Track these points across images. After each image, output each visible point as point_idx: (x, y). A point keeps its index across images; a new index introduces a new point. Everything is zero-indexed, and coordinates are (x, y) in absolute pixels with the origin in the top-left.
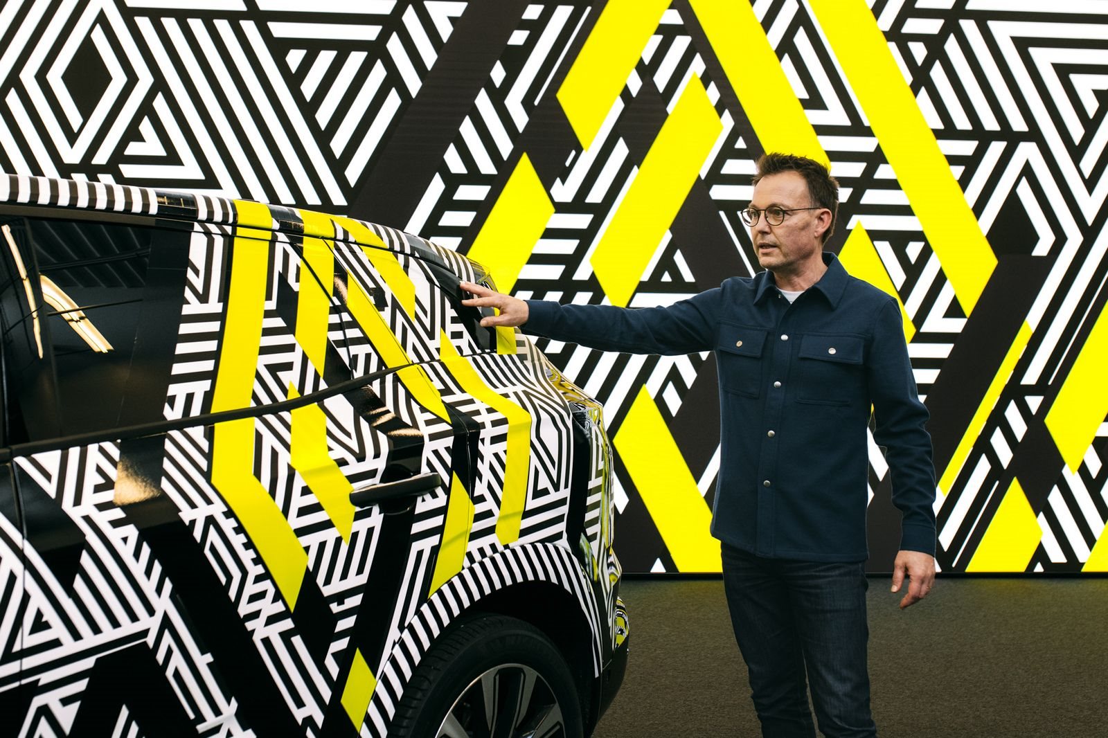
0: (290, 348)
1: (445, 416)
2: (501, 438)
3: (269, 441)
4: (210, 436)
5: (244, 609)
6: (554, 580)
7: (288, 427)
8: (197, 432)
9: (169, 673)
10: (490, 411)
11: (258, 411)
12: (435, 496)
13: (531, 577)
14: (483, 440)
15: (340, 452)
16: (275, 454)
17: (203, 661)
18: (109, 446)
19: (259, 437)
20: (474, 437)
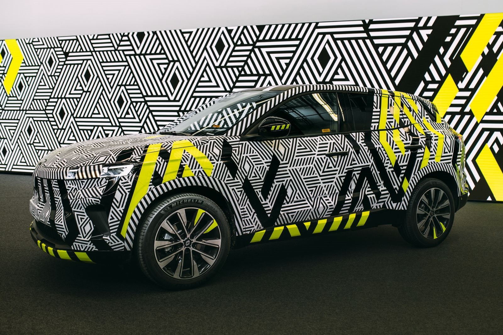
1: (424, 134)
2: (437, 140)
3: (389, 135)
4: (379, 133)
7: (392, 133)
8: (377, 132)
10: (434, 134)
11: (387, 130)
12: (421, 149)
14: (432, 140)
15: (403, 139)
16: (390, 138)
18: (362, 133)
19: (387, 134)
20: (431, 139)
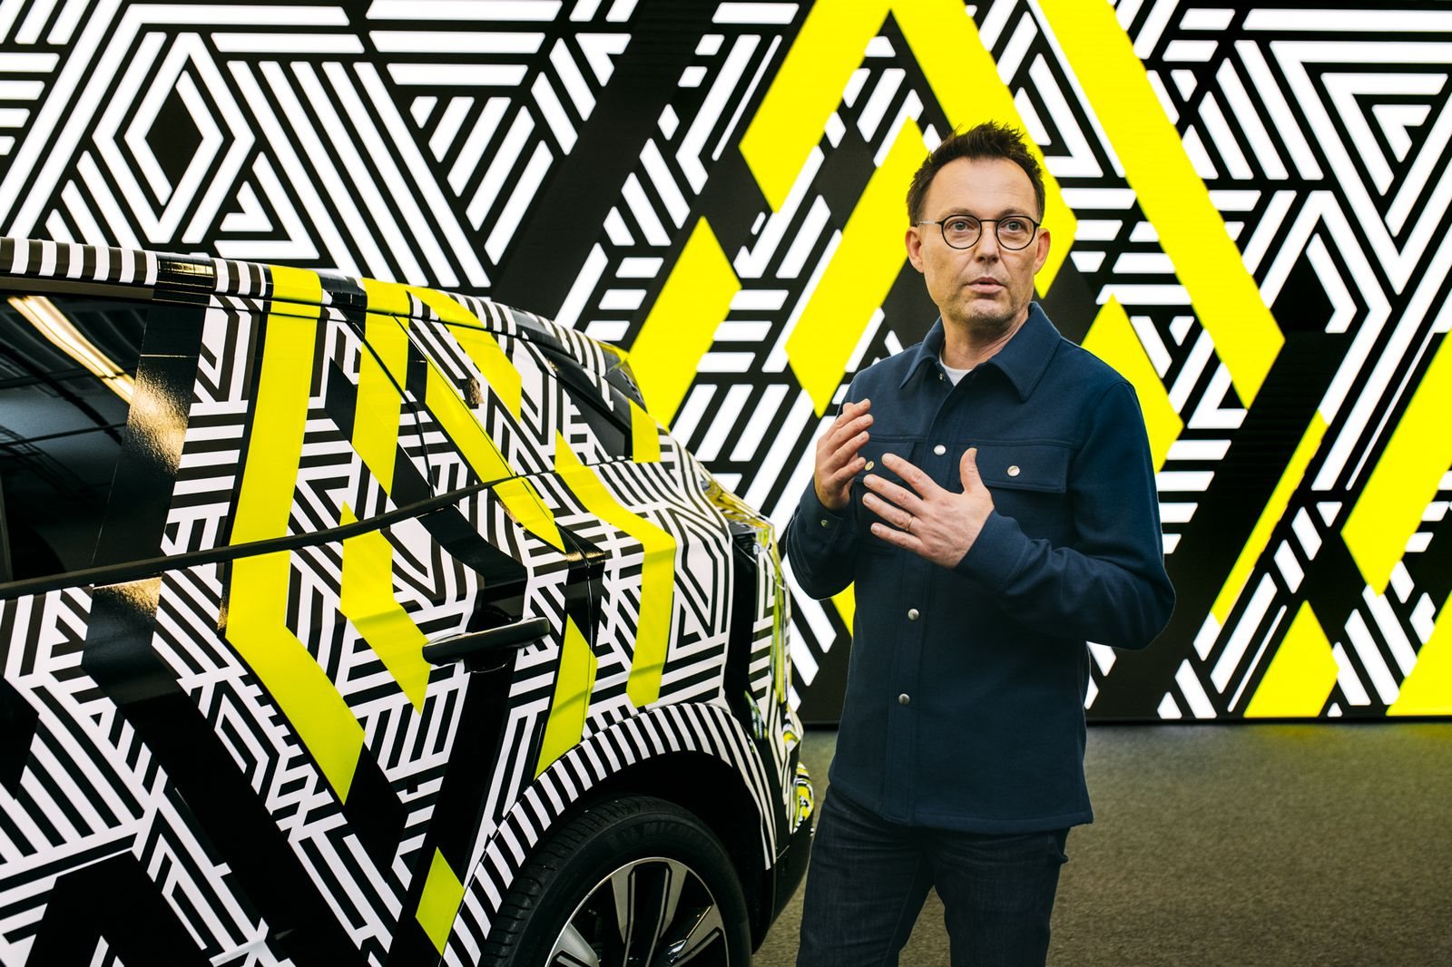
0: (345, 458)
1: (558, 542)
2: (635, 570)
3: (310, 579)
4: (225, 577)
5: (273, 803)
6: (707, 749)
7: (338, 562)
8: (207, 572)
9: (167, 892)
10: (620, 535)
11: (297, 542)
12: (542, 647)
13: (675, 747)
14: (609, 574)
15: (410, 593)
16: (318, 598)
17: (216, 874)
18: (77, 594)
19: (296, 576)
20: (597, 570)
